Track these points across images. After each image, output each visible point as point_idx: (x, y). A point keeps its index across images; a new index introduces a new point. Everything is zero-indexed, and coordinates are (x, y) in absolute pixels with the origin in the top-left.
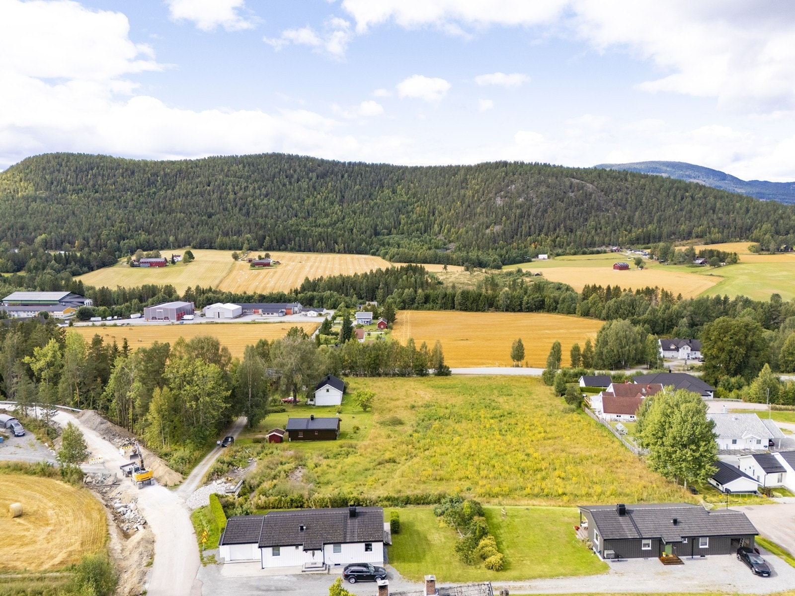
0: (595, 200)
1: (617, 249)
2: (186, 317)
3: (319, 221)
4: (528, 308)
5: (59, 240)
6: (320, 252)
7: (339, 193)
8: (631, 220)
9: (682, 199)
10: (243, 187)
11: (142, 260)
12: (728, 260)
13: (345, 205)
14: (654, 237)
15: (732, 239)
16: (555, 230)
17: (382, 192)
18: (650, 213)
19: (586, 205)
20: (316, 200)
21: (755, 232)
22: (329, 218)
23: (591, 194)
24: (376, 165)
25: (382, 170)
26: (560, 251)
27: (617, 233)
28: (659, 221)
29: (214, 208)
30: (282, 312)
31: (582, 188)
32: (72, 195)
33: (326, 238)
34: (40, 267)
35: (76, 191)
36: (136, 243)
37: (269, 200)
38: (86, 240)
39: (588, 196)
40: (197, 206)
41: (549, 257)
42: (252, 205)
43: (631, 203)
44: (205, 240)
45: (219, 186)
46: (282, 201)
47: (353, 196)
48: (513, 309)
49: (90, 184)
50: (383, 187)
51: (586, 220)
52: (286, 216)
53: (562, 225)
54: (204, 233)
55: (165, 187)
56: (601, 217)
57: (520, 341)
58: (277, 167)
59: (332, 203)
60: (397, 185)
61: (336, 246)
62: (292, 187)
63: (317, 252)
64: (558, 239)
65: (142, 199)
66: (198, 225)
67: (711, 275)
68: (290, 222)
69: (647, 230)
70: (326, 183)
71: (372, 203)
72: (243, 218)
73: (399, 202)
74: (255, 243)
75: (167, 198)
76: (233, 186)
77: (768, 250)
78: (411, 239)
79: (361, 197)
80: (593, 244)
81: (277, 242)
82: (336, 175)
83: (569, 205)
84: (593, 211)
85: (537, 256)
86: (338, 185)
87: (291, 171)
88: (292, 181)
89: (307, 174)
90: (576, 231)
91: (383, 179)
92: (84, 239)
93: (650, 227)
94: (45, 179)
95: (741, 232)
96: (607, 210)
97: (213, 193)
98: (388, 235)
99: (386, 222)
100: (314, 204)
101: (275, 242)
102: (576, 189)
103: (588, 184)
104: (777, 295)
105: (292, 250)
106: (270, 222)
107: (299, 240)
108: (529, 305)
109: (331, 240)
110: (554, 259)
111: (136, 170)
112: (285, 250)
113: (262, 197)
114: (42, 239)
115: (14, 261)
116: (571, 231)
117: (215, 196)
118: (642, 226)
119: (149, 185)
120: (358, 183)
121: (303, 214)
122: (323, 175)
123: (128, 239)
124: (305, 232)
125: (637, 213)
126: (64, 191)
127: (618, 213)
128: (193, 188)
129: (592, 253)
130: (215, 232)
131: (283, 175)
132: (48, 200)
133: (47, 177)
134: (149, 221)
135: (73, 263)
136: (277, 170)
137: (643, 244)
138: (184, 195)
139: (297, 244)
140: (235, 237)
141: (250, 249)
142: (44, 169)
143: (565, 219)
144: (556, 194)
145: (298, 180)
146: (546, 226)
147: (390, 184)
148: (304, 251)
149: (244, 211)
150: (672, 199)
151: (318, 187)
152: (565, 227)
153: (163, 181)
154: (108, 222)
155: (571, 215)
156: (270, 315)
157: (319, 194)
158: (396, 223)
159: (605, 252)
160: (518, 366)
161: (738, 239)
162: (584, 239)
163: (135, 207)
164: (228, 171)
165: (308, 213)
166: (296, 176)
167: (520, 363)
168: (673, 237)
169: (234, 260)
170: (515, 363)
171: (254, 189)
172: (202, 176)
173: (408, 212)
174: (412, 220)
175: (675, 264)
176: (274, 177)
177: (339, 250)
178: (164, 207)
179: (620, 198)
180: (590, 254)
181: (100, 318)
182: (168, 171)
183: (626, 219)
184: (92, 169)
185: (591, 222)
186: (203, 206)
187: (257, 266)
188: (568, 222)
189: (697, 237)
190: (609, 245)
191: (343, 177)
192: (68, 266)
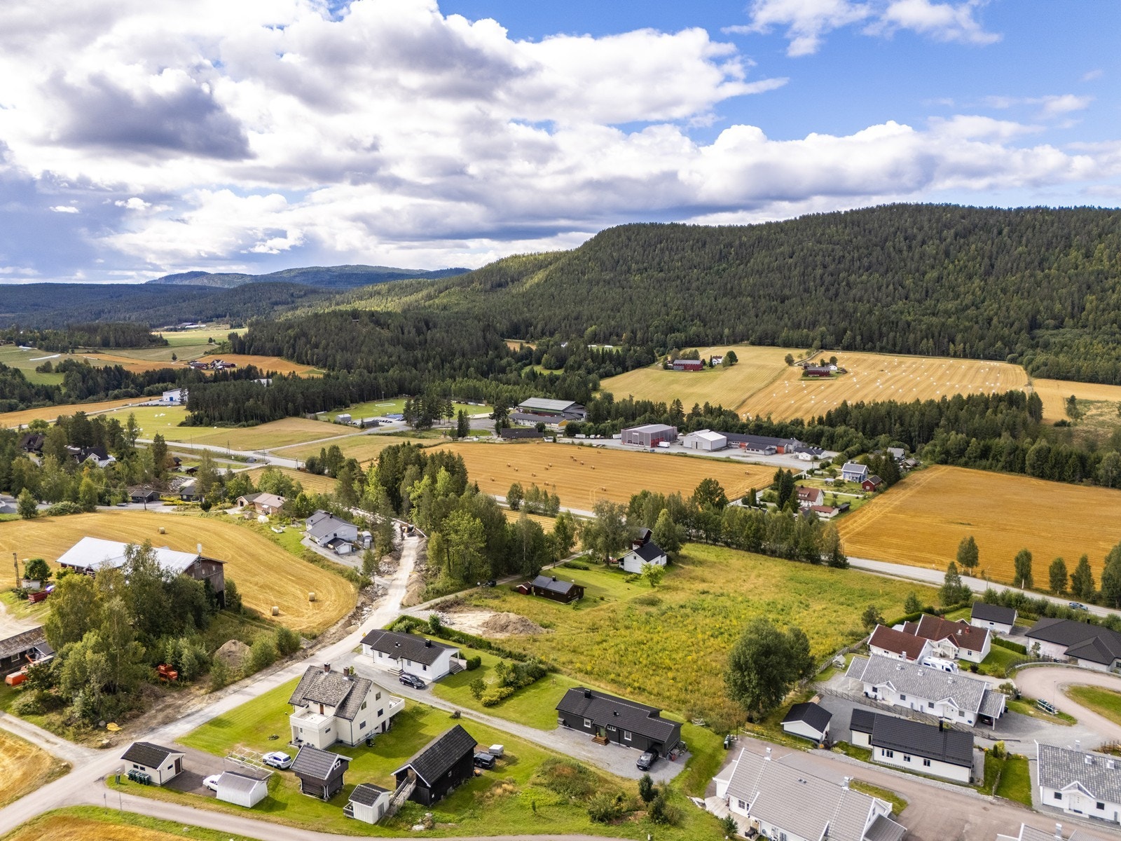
2: (662, 444)
3: (941, 307)
5: (607, 333)
6: (924, 354)
7: (986, 260)
10: (837, 257)
11: (676, 362)
13: (991, 280)
17: (1066, 255)
20: (945, 272)
22: (959, 301)
24: (1069, 209)
25: (1075, 218)
29: (792, 289)
30: (770, 449)
32: (635, 276)
33: (936, 334)
34: (576, 366)
35: (640, 271)
36: (686, 337)
37: (871, 274)
38: (634, 332)
40: (772, 286)
42: (844, 283)
44: (767, 334)
45: (804, 259)
46: (890, 275)
47: (1009, 265)
49: (655, 261)
50: (1070, 246)
52: (890, 299)
54: (768, 324)
55: (738, 262)
58: (893, 226)
59: (970, 277)
60: (1096, 242)
61: (952, 346)
62: (910, 254)
63: (920, 354)
65: (708, 278)
66: (765, 312)
68: (894, 307)
70: (968, 245)
71: (1040, 275)
72: (826, 302)
73: (1091, 273)
74: (830, 339)
75: (737, 277)
76: (824, 256)
78: (1096, 337)
79: (1022, 265)
81: (862, 339)
82: (989, 232)
86: (987, 248)
87: (915, 230)
88: (913, 245)
89: (940, 232)
91: (1073, 233)
92: (632, 332)
94: (612, 257)
97: (795, 268)
98: (1057, 327)
99: (1058, 306)
100: (939, 279)
101: (858, 338)
105: (882, 350)
106: (864, 307)
107: (895, 337)
109: (944, 337)
111: (708, 240)
112: (872, 350)
113: (861, 271)
114: (592, 331)
115: (557, 358)
117: (796, 272)
119: (720, 260)
120: (1024, 241)
121: (917, 296)
122: (964, 234)
123: (678, 331)
124: (909, 324)
126: (629, 271)
128: (771, 262)
130: (782, 323)
131: (900, 236)
132: (611, 282)
133: (614, 254)
134: (708, 308)
135: (608, 362)
136: (892, 229)
138: (758, 271)
139: (891, 343)
140: (805, 330)
141: (822, 348)
142: (613, 245)
145: (924, 243)
147: (1084, 242)
148: (900, 352)
149: (832, 291)
151: (953, 252)
153: (737, 254)
154: (663, 310)
156: (755, 452)
157: (953, 262)
158: (1076, 308)
163: (698, 289)
164: (823, 234)
165: (927, 292)
166: (919, 238)
167: (970, 570)
169: (787, 364)
171: (852, 260)
172: (786, 245)
173: (1104, 290)
174: (1108, 304)
176: (886, 240)
177: (955, 352)
178: (732, 289)
181: (584, 436)
182: (744, 239)
184: (661, 243)
186: (778, 286)
187: (811, 376)
191: (1000, 233)
192: (603, 365)
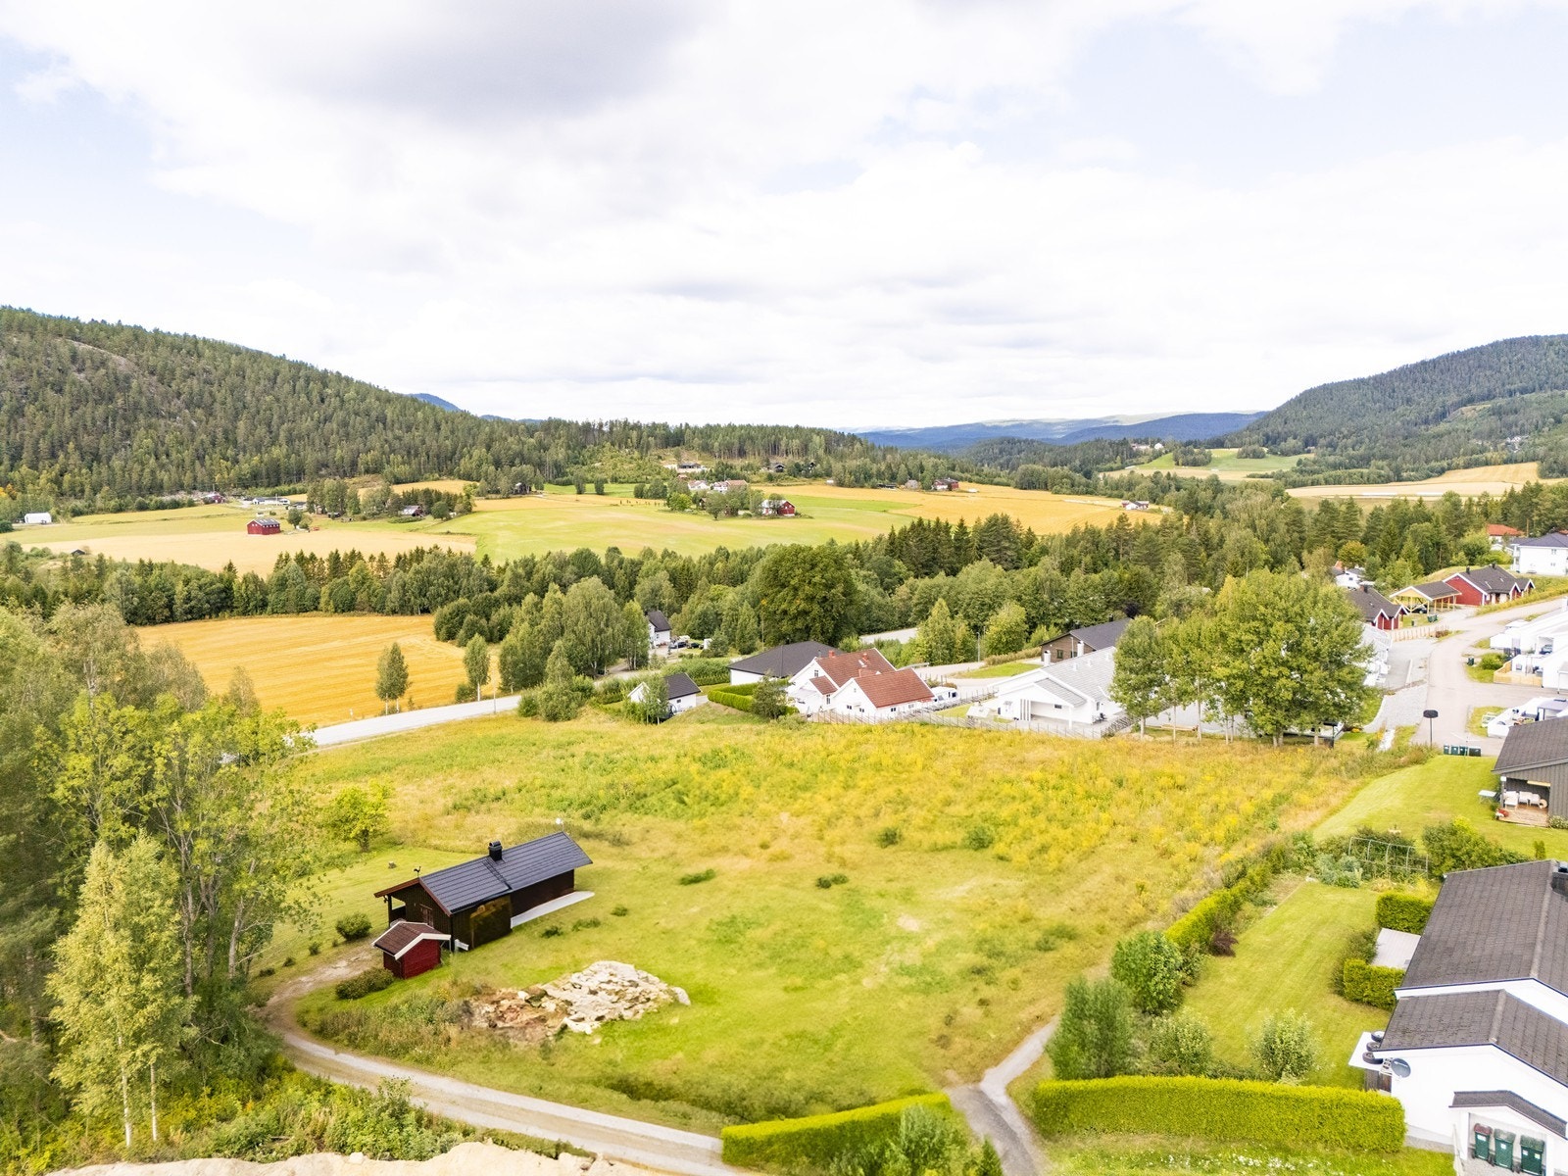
0: (141, 392)
1: (216, 497)
4: (190, 611)
8: (231, 437)
9: (323, 401)
12: (459, 506)
14: (288, 473)
15: (427, 475)
16: (54, 456)
18: (269, 425)
19: (120, 402)
21: (462, 461)
23: (127, 379)
26: (80, 504)
27: (208, 462)
28: (290, 441)
31: (103, 363)
39: (121, 383)
41: (54, 519)
43: (224, 403)
48: (148, 618)
51: (128, 434)
53: (71, 445)
56: (162, 429)
57: (396, 651)
64: (67, 477)
67: (448, 533)
69: (272, 459)
77: (497, 492)
80: (157, 488)
83: (79, 400)
84: (141, 417)
85: (21, 517)
90: (109, 458)
93: (276, 452)
95: (439, 463)
96: (172, 416)
102: (88, 363)
103: (114, 356)
104: (616, 549)
108: (193, 603)
110: (68, 521)
116: (96, 457)
118: (259, 451)
125: (241, 424)
127: (200, 421)
129: (162, 506)
137: (268, 486)
143: (75, 430)
144: (39, 374)
146: (28, 445)
150: (303, 398)
152: (78, 447)
155: (89, 424)
159: (191, 504)
160: (392, 711)
161: (437, 475)
162: (135, 477)
167: (398, 703)
168: (323, 472)
170: (388, 704)
175: (364, 519)
179: (196, 390)
180: (158, 508)
183: (220, 435)
185: (143, 441)
188: (86, 440)
189: (367, 471)
190: (195, 489)
